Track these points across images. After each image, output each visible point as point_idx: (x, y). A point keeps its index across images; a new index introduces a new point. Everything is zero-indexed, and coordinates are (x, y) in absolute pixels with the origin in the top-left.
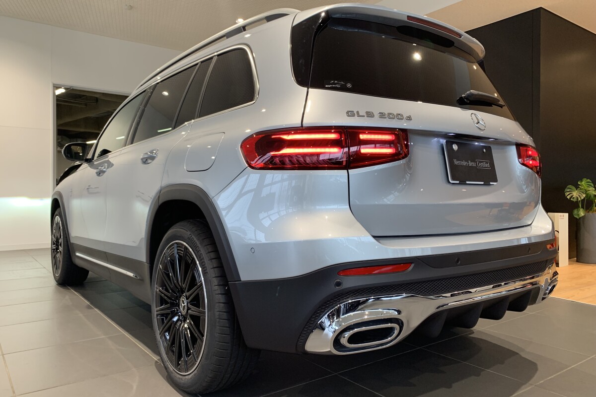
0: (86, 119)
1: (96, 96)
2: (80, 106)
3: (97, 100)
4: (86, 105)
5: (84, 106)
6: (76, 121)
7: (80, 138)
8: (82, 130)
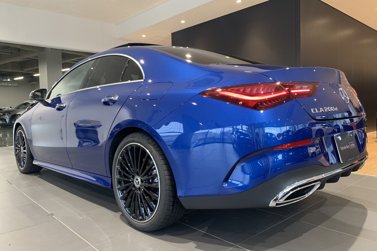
0: (12, 63)
1: (18, 47)
2: (7, 54)
3: (19, 50)
4: (11, 53)
5: (11, 54)
6: (5, 64)
7: (10, 76)
8: (10, 71)
